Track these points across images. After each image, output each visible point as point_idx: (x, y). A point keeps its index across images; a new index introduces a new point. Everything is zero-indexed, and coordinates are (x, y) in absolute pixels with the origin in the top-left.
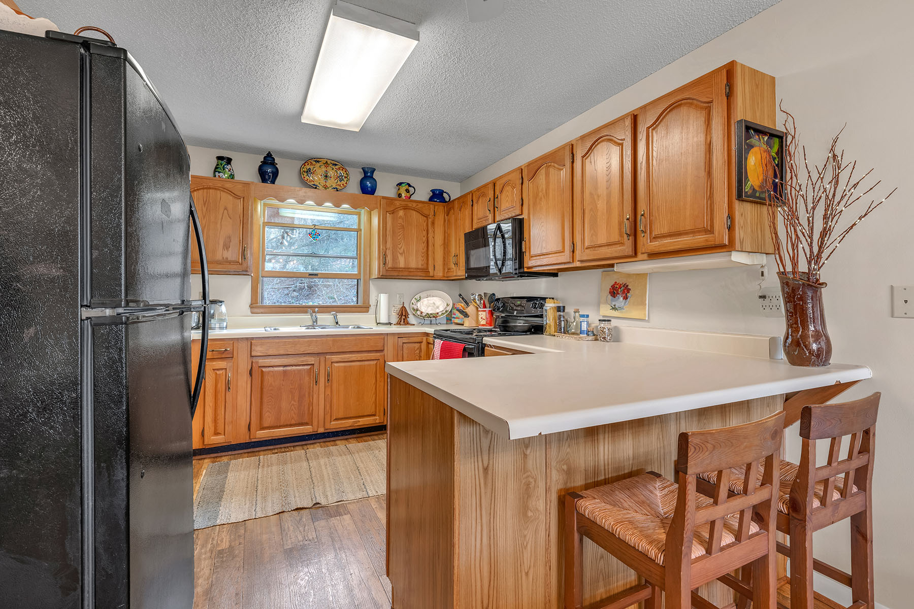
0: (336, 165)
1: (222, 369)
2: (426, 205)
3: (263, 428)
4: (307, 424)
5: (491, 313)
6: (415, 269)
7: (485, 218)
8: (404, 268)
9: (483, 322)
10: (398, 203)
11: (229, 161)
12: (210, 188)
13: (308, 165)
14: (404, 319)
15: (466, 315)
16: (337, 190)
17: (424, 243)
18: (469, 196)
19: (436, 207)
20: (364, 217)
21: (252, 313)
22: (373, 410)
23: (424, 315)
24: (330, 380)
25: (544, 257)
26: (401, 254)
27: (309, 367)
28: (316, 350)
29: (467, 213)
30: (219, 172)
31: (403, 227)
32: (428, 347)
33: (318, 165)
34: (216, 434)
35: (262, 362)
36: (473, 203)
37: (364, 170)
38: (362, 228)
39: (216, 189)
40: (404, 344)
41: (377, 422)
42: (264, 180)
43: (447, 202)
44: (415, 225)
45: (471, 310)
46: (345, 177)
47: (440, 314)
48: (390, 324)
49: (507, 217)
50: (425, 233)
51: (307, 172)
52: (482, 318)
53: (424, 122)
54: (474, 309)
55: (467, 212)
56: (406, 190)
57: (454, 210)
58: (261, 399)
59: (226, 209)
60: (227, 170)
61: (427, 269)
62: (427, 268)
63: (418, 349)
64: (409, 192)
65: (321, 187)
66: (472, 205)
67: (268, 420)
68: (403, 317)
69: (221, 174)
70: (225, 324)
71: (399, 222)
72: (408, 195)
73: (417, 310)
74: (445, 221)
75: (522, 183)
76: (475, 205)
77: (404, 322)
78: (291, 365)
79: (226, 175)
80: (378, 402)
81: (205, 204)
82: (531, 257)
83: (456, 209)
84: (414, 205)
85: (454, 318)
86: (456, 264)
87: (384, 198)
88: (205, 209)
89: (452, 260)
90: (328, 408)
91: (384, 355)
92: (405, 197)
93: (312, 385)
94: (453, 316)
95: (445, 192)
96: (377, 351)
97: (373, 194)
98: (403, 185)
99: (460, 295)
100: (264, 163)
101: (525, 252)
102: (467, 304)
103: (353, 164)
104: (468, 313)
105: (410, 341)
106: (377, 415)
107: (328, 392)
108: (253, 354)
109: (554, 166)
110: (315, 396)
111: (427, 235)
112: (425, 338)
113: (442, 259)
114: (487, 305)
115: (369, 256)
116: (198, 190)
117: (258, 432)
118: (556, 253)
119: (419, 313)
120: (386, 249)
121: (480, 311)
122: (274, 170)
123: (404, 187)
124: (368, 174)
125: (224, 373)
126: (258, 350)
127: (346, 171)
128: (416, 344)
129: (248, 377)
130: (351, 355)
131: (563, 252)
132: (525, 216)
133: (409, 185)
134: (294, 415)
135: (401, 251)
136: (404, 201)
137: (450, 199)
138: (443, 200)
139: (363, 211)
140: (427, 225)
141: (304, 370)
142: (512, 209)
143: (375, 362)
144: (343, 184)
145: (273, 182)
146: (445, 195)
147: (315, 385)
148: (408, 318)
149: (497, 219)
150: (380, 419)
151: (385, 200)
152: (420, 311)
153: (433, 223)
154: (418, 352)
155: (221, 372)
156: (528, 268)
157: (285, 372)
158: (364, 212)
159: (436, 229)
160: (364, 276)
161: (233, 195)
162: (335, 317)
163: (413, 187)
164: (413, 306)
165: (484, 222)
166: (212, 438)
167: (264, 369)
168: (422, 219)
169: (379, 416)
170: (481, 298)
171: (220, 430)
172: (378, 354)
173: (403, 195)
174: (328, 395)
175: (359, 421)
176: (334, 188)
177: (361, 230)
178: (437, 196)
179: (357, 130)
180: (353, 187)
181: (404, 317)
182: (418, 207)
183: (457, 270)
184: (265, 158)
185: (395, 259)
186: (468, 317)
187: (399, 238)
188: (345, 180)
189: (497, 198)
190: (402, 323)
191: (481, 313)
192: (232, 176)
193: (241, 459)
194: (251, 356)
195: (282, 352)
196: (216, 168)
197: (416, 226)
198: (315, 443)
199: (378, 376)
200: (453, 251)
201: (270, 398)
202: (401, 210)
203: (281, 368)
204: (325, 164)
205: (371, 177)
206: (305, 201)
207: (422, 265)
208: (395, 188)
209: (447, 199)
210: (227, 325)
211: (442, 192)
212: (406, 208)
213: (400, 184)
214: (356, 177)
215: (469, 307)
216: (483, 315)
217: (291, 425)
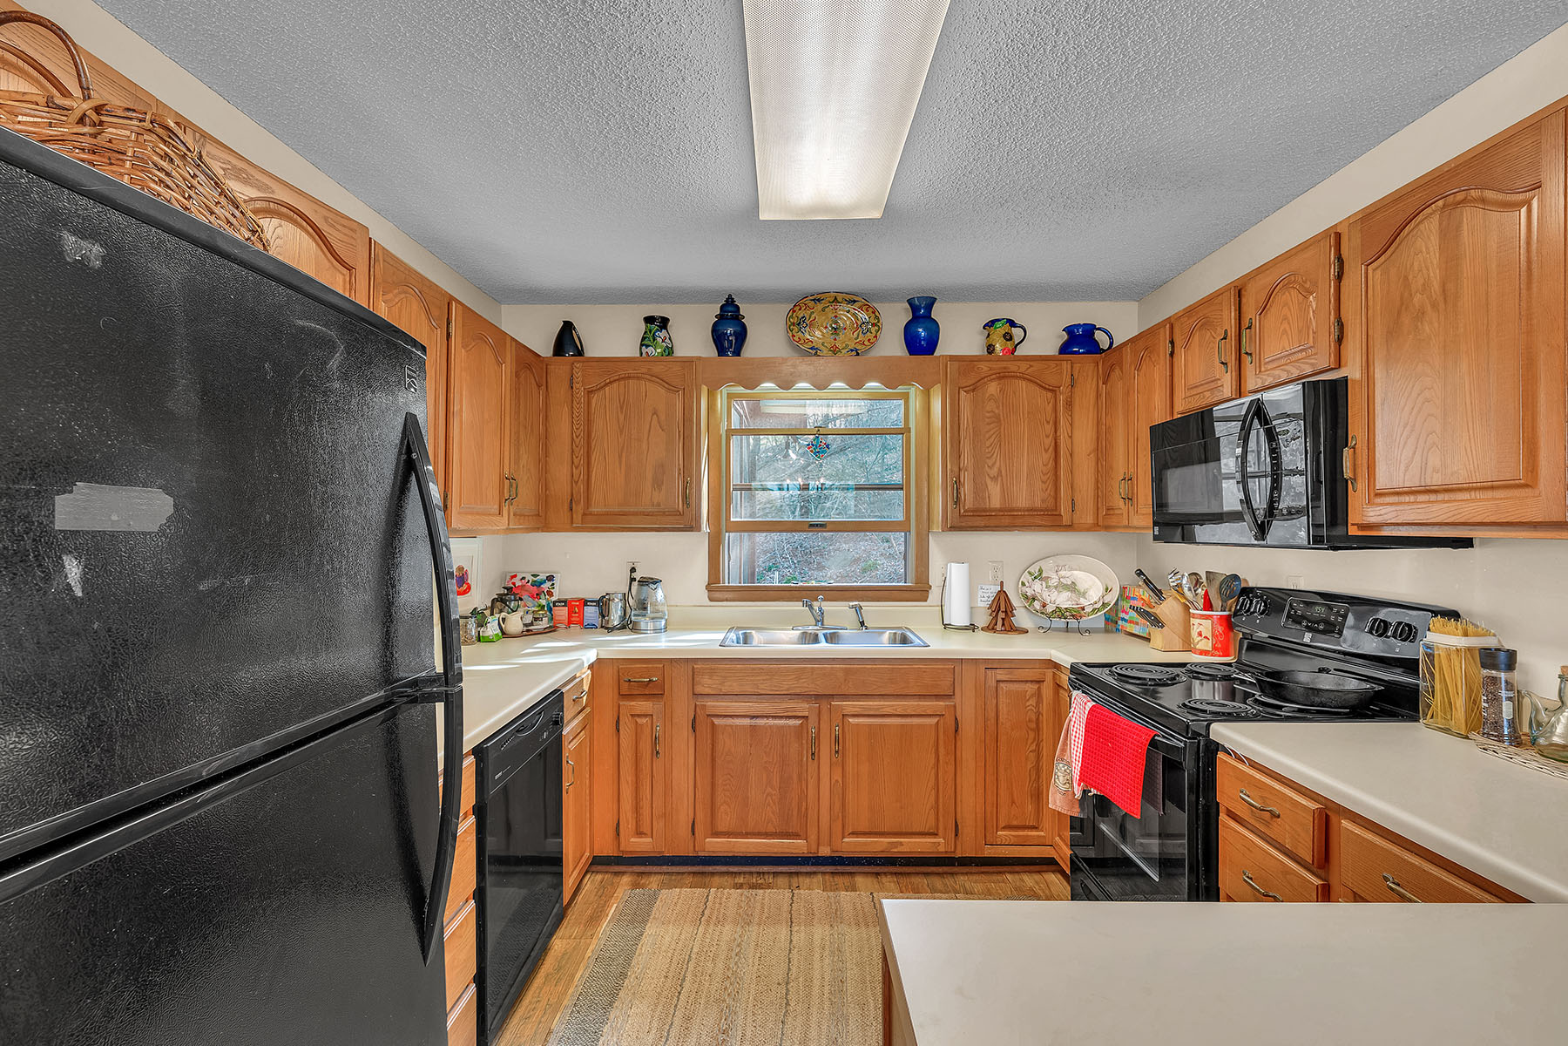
0: (855, 301)
1: (646, 716)
2: (1052, 364)
3: (716, 834)
4: (796, 836)
5: (1228, 623)
6: (1028, 511)
7: (1213, 385)
8: (1000, 510)
9: (1206, 645)
10: (984, 367)
11: (664, 323)
12: (629, 377)
13: (800, 309)
14: (1003, 619)
15: (1157, 622)
16: (858, 354)
17: (1046, 451)
18: (1162, 330)
19: (1077, 366)
20: (916, 403)
21: (711, 600)
22: (932, 821)
23: (1050, 609)
24: (840, 752)
25: (1433, 497)
26: (994, 479)
27: (799, 722)
28: (812, 689)
29: (1157, 376)
30: (647, 346)
31: (997, 419)
32: (1057, 693)
33: (820, 306)
34: (640, 834)
35: (714, 705)
36: (1173, 347)
37: (910, 304)
38: (912, 425)
39: (638, 378)
40: (1002, 685)
41: (942, 849)
42: (722, 351)
43: (1104, 351)
44: (1026, 412)
45: (1168, 609)
46: (873, 325)
47: (1088, 610)
48: (972, 627)
49: (1284, 377)
50: (1049, 428)
51: (798, 325)
52: (1200, 634)
53: (1036, 163)
54: (1178, 608)
55: (1158, 372)
56: (1004, 336)
57: (1121, 369)
58: (713, 778)
59: (655, 413)
60: (659, 340)
61: (1056, 510)
62: (1056, 506)
63: (1032, 696)
64: (1011, 339)
65: (825, 351)
66: (1172, 354)
67: (725, 820)
68: (1001, 615)
69: (650, 349)
70: (663, 622)
71: (988, 408)
72: (1010, 345)
73: (1034, 599)
74: (1098, 396)
75: (1340, 277)
76: (1181, 355)
77: (1003, 625)
78: (766, 717)
79: (659, 350)
80: (941, 807)
81: (622, 408)
82: (1377, 495)
83: (1126, 366)
84: (1024, 366)
85: (1123, 619)
86: (1129, 499)
87: (953, 358)
88: (622, 417)
89: (1118, 489)
90: (837, 805)
91: (955, 706)
92: (1003, 350)
93: (805, 759)
94: (1122, 615)
95: (1099, 329)
96: (938, 697)
97: (933, 354)
98: (998, 324)
99: (1140, 573)
100: (721, 317)
101: (1354, 479)
102: (1158, 593)
103: (888, 296)
104: (1162, 617)
105: (1014, 678)
106: (940, 834)
107: (837, 776)
108: (699, 689)
109: (1483, 200)
110: (812, 782)
111: (1056, 432)
112: (1049, 673)
113: (1092, 486)
114: (1217, 602)
115: (926, 485)
116: (610, 383)
117: (708, 840)
118: (1492, 488)
119: (1037, 605)
120: (960, 470)
121: (1194, 616)
122: (738, 329)
123: (1001, 329)
124: (921, 312)
125: (649, 722)
126: (706, 684)
127: (874, 313)
128: (1029, 685)
129: (690, 735)
130: (882, 703)
131: (1526, 486)
132: (1352, 370)
133: (1012, 323)
134: (772, 815)
135: (994, 472)
136: (1000, 359)
137: (1111, 344)
138: (1094, 348)
139: (912, 391)
140: (1055, 410)
141: (789, 726)
142: (1300, 355)
143: (934, 720)
144: (869, 340)
145: (737, 353)
146: (1098, 335)
147: (810, 759)
148: (1013, 616)
149: (1251, 382)
150: (947, 843)
151: (956, 364)
152: (1038, 600)
153: (1069, 404)
154: (1032, 702)
155: (644, 720)
156: (1362, 527)
157: (753, 728)
158: (914, 391)
159: (1076, 417)
160: (917, 526)
161: (666, 385)
162: (858, 609)
163: (1022, 327)
164: (1024, 589)
165: (1207, 394)
166: (632, 840)
167: (717, 721)
168: (1042, 398)
169: (944, 839)
170: (1198, 583)
171: (646, 828)
172: (941, 703)
173: (998, 347)
174: (837, 781)
175: (901, 844)
176: (852, 350)
177: (909, 430)
178: (1081, 339)
179: (877, 215)
180: (892, 344)
181: (1003, 615)
182: (1036, 371)
183: (1132, 513)
184: (722, 307)
185: (980, 490)
186: (1162, 627)
187: (988, 444)
188: (873, 330)
189: (1249, 328)
190: (999, 627)
191: (1198, 621)
192: (669, 351)
193: (678, 890)
194: (694, 694)
195: (749, 690)
196: (643, 339)
197: (1029, 413)
198: (815, 873)
199: (942, 751)
200: (1120, 467)
201: (729, 776)
202: (991, 380)
203: (747, 721)
204: (833, 302)
205: (928, 316)
206: (794, 384)
207: (1043, 501)
208: (982, 333)
209: (1104, 344)
210: (666, 624)
211: (1090, 330)
212: (1003, 376)
213: (993, 322)
214: (895, 319)
215: (1164, 603)
216: (1204, 628)
217: (767, 835)
